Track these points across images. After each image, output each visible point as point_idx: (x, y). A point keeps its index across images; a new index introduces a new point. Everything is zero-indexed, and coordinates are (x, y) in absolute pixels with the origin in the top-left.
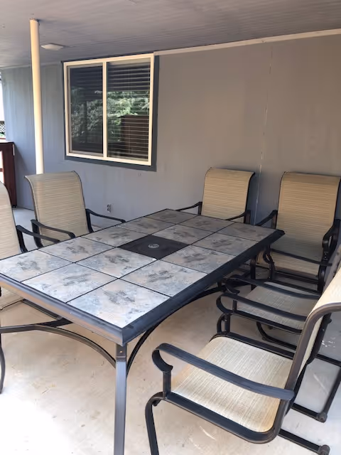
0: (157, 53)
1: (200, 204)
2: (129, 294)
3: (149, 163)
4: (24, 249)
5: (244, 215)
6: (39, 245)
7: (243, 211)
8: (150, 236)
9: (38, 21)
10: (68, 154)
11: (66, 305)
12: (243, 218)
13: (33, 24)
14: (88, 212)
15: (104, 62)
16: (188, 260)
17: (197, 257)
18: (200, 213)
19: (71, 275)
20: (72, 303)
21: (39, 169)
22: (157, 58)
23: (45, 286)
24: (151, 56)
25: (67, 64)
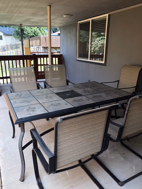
0: (109, 13)
1: (118, 81)
3: (104, 62)
7: (135, 85)
10: (78, 59)
12: (135, 88)
13: (49, 8)
17: (79, 100)
20: (16, 108)
22: (109, 16)
24: (107, 15)
25: (79, 22)
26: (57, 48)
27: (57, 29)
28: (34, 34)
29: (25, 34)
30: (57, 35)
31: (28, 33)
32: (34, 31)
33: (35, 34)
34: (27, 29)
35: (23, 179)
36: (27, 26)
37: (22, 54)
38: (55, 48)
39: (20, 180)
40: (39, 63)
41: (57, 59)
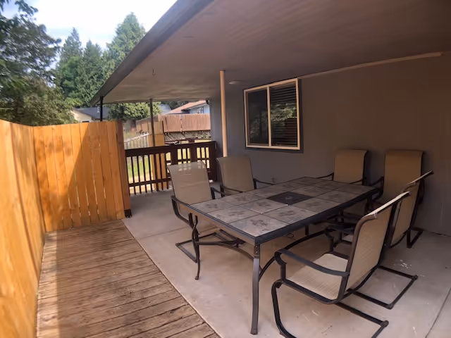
0: (300, 78)
1: (333, 174)
2: (265, 221)
3: (298, 148)
4: (214, 198)
5: (363, 180)
6: (223, 196)
7: (361, 178)
8: (288, 192)
9: (224, 71)
10: (248, 146)
11: (228, 225)
12: (361, 182)
13: (222, 73)
14: (255, 181)
15: (267, 87)
16: (310, 205)
17: (316, 204)
18: (333, 180)
19: (234, 211)
20: (232, 224)
21: (225, 155)
22: (299, 81)
23: (219, 216)
24: (296, 80)
25: (245, 91)
26: (185, 132)
27: (177, 104)
28: (140, 114)
29: (126, 115)
30: (181, 112)
31: (131, 114)
32: (140, 109)
33: (142, 114)
34: (130, 107)
35: (255, 331)
36: (129, 102)
37: (152, 146)
38: (182, 133)
39: (252, 333)
40: (179, 158)
41: (207, 149)
